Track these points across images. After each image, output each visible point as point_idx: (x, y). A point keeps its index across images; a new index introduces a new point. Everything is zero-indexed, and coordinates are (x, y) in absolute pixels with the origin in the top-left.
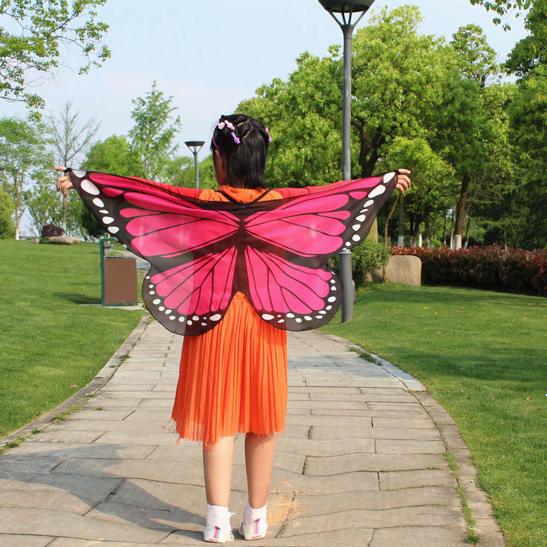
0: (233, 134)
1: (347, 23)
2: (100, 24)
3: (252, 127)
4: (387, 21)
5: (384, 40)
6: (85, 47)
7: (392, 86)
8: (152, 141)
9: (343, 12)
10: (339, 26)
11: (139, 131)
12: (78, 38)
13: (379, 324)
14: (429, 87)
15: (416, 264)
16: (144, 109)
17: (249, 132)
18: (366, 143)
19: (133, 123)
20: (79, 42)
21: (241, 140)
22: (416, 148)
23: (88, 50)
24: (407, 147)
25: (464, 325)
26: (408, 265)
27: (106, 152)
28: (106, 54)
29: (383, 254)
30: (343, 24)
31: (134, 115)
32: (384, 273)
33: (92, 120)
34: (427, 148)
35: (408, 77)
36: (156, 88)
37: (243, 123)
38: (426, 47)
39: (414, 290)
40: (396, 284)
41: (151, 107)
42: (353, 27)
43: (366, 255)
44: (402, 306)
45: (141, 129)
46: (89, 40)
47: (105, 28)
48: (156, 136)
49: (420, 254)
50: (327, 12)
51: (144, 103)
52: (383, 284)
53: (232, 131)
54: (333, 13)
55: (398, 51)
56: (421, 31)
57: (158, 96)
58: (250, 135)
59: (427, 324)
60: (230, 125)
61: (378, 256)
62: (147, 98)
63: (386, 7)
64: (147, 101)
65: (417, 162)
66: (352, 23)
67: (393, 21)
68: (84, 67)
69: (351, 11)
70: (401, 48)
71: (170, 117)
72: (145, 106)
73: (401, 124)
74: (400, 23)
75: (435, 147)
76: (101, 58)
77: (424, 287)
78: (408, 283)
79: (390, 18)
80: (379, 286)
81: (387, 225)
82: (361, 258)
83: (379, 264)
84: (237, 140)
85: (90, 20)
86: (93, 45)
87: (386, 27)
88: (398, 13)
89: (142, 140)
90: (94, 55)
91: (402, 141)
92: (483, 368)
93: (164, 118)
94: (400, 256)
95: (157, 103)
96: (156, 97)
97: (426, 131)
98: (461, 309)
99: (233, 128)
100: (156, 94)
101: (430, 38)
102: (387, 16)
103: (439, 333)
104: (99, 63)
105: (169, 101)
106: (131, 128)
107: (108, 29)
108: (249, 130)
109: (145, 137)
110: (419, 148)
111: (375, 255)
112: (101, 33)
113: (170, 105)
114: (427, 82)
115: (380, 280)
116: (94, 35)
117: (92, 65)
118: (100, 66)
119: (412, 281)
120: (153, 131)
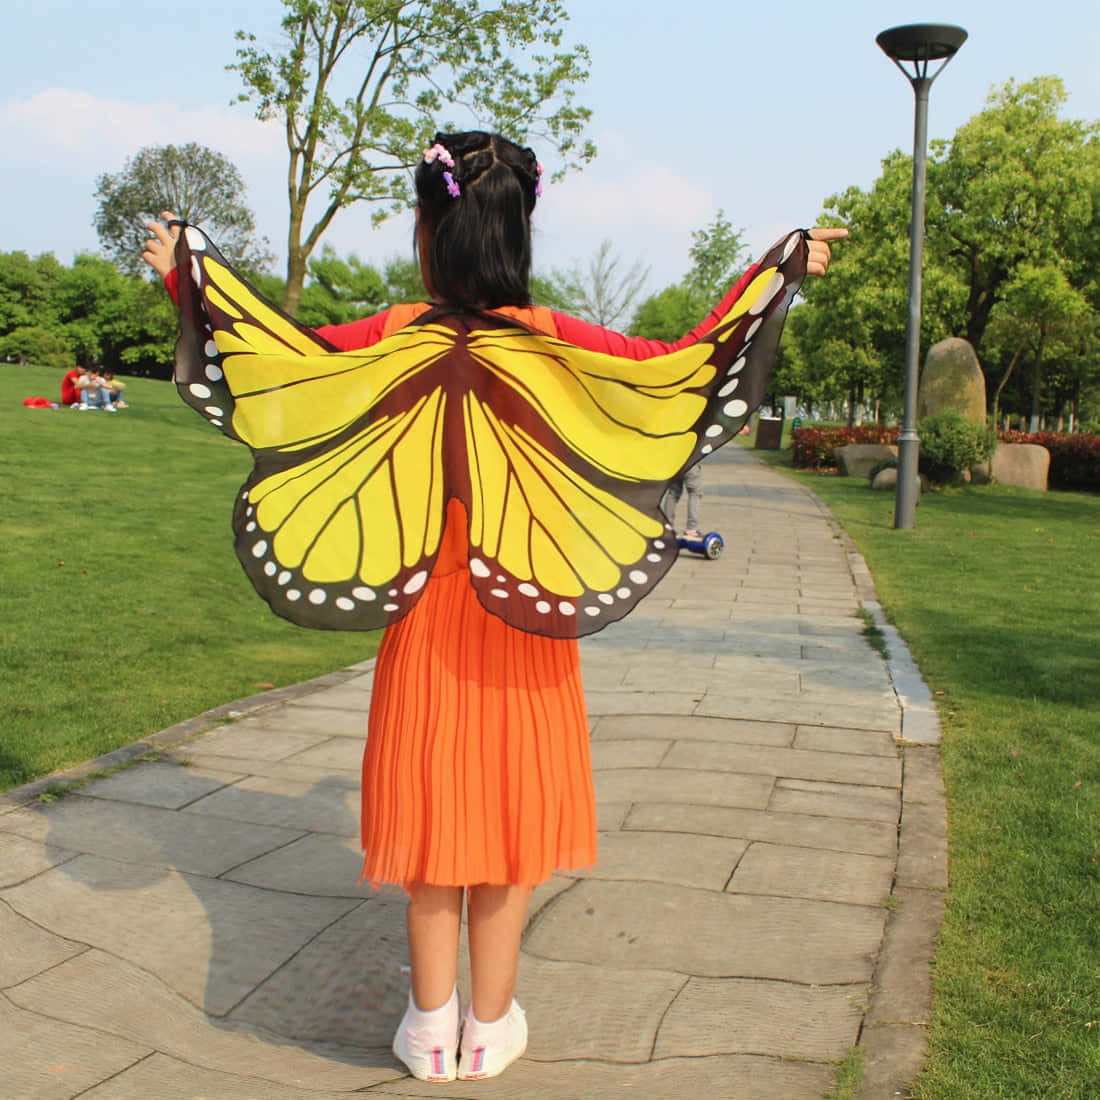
0: (448, 176)
1: (921, 74)
2: (581, 110)
3: (496, 160)
4: (1014, 100)
5: (1008, 129)
6: (561, 144)
7: (1020, 197)
8: (714, 287)
9: (916, 60)
10: (907, 79)
11: (698, 275)
12: (550, 130)
13: (943, 558)
14: (1073, 197)
15: (1041, 457)
16: (706, 245)
17: (485, 174)
18: (979, 278)
19: (692, 264)
20: (552, 137)
21: (462, 188)
22: (1046, 282)
23: (565, 147)
24: (1032, 281)
25: (1089, 566)
26: (1027, 458)
27: (660, 308)
28: (590, 152)
29: (986, 441)
30: (914, 76)
31: (694, 252)
32: (990, 470)
33: (638, 266)
34: (1062, 283)
35: (1043, 184)
36: (722, 219)
37: (476, 153)
38: (1070, 139)
39: (1031, 496)
40: (1008, 487)
41: (717, 242)
42: (930, 82)
43: (961, 442)
44: (1002, 525)
45: (702, 272)
46: (565, 134)
47: (587, 114)
48: (720, 281)
49: (1046, 442)
50: (890, 60)
51: (707, 238)
52: (987, 487)
53: (449, 169)
54: (902, 62)
55: (1028, 143)
56: (1065, 113)
57: (725, 228)
58: (488, 180)
59: (1027, 563)
60: (446, 156)
61: (979, 445)
62: (711, 231)
63: (1012, 80)
64: (710, 235)
65: (1044, 304)
66: (929, 75)
67: (1021, 101)
68: (558, 172)
69: (926, 58)
70: (1033, 138)
71: (740, 256)
72: (708, 242)
73: (1031, 251)
74: (1034, 103)
75: (1076, 282)
76: (584, 159)
77: (1049, 493)
78: (1027, 486)
79: (1018, 95)
80: (979, 489)
81: (997, 398)
82: (952, 446)
83: (979, 457)
84: (454, 188)
85: (564, 103)
86: (571, 141)
87: (1012, 108)
88: (1028, 89)
89: (702, 287)
90: (572, 155)
91: (1027, 271)
92: (1087, 678)
93: (732, 258)
94: (1018, 446)
95: (724, 238)
96: (721, 230)
97: (1070, 262)
98: (1095, 534)
99: (451, 163)
100: (723, 225)
101: (1078, 124)
102: (1014, 93)
103: (1039, 580)
104: (579, 165)
105: (739, 235)
106: (688, 270)
107: (591, 117)
108: (486, 168)
109: (705, 282)
110: (1050, 281)
111: (975, 443)
112: (581, 121)
113: (740, 241)
114: (1071, 191)
115: (983, 479)
116: (571, 126)
117: (569, 169)
118: (581, 169)
119: (1032, 483)
120: (716, 274)
